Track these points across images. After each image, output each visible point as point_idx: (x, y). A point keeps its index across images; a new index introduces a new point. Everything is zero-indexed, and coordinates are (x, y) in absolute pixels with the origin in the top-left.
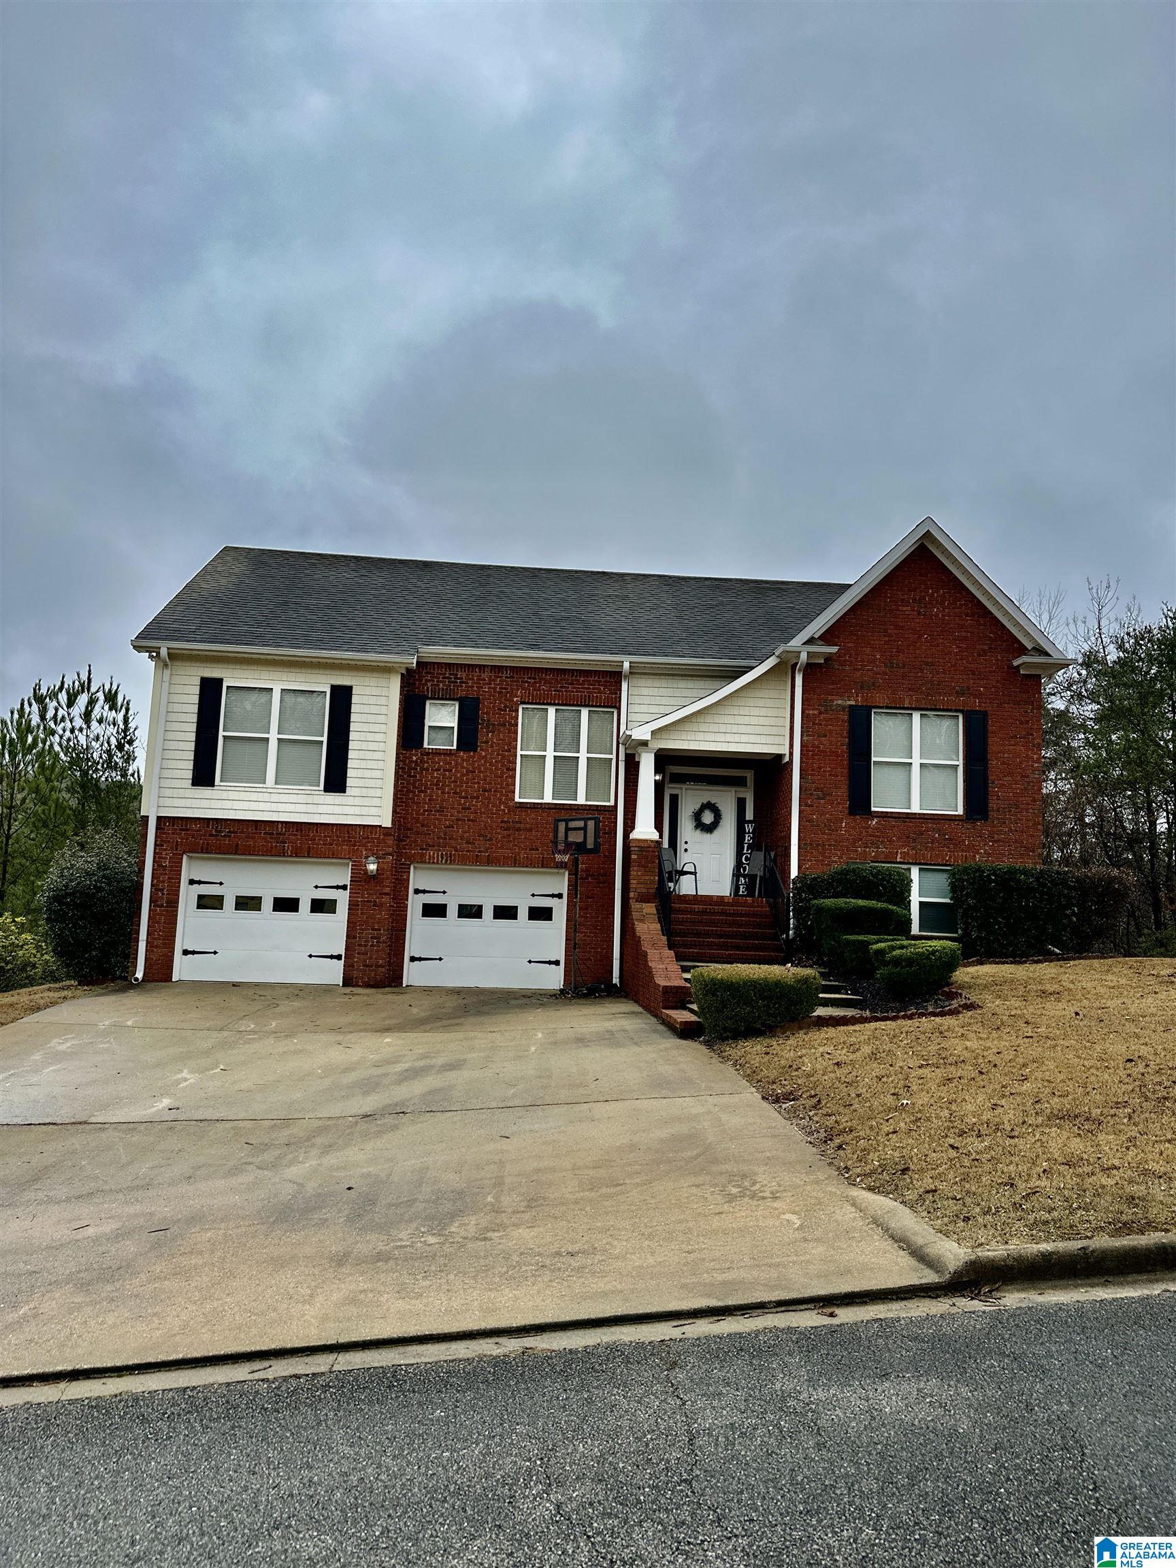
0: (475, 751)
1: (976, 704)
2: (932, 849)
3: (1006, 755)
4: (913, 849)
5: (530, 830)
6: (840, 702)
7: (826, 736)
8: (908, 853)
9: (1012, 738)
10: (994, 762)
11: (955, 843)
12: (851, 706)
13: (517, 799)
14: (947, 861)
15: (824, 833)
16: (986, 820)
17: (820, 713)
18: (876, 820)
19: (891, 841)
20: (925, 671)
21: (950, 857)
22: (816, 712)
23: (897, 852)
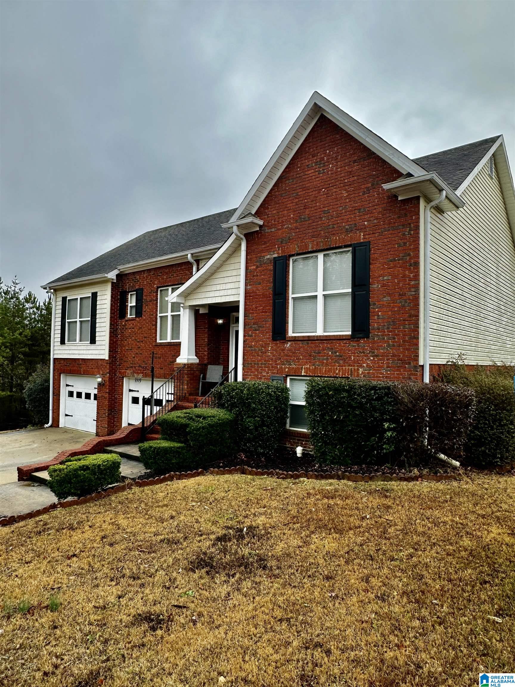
0: (141, 317)
1: (361, 237)
2: (327, 365)
3: (385, 278)
4: (313, 365)
5: (160, 358)
6: (268, 257)
7: (260, 284)
8: (309, 368)
9: (391, 261)
10: (375, 286)
11: (344, 359)
12: (274, 258)
13: (158, 341)
14: (337, 374)
15: (258, 355)
16: (368, 337)
17: (257, 267)
18: (289, 343)
19: (299, 359)
20: (323, 219)
21: (339, 371)
22: (254, 267)
23: (302, 368)
